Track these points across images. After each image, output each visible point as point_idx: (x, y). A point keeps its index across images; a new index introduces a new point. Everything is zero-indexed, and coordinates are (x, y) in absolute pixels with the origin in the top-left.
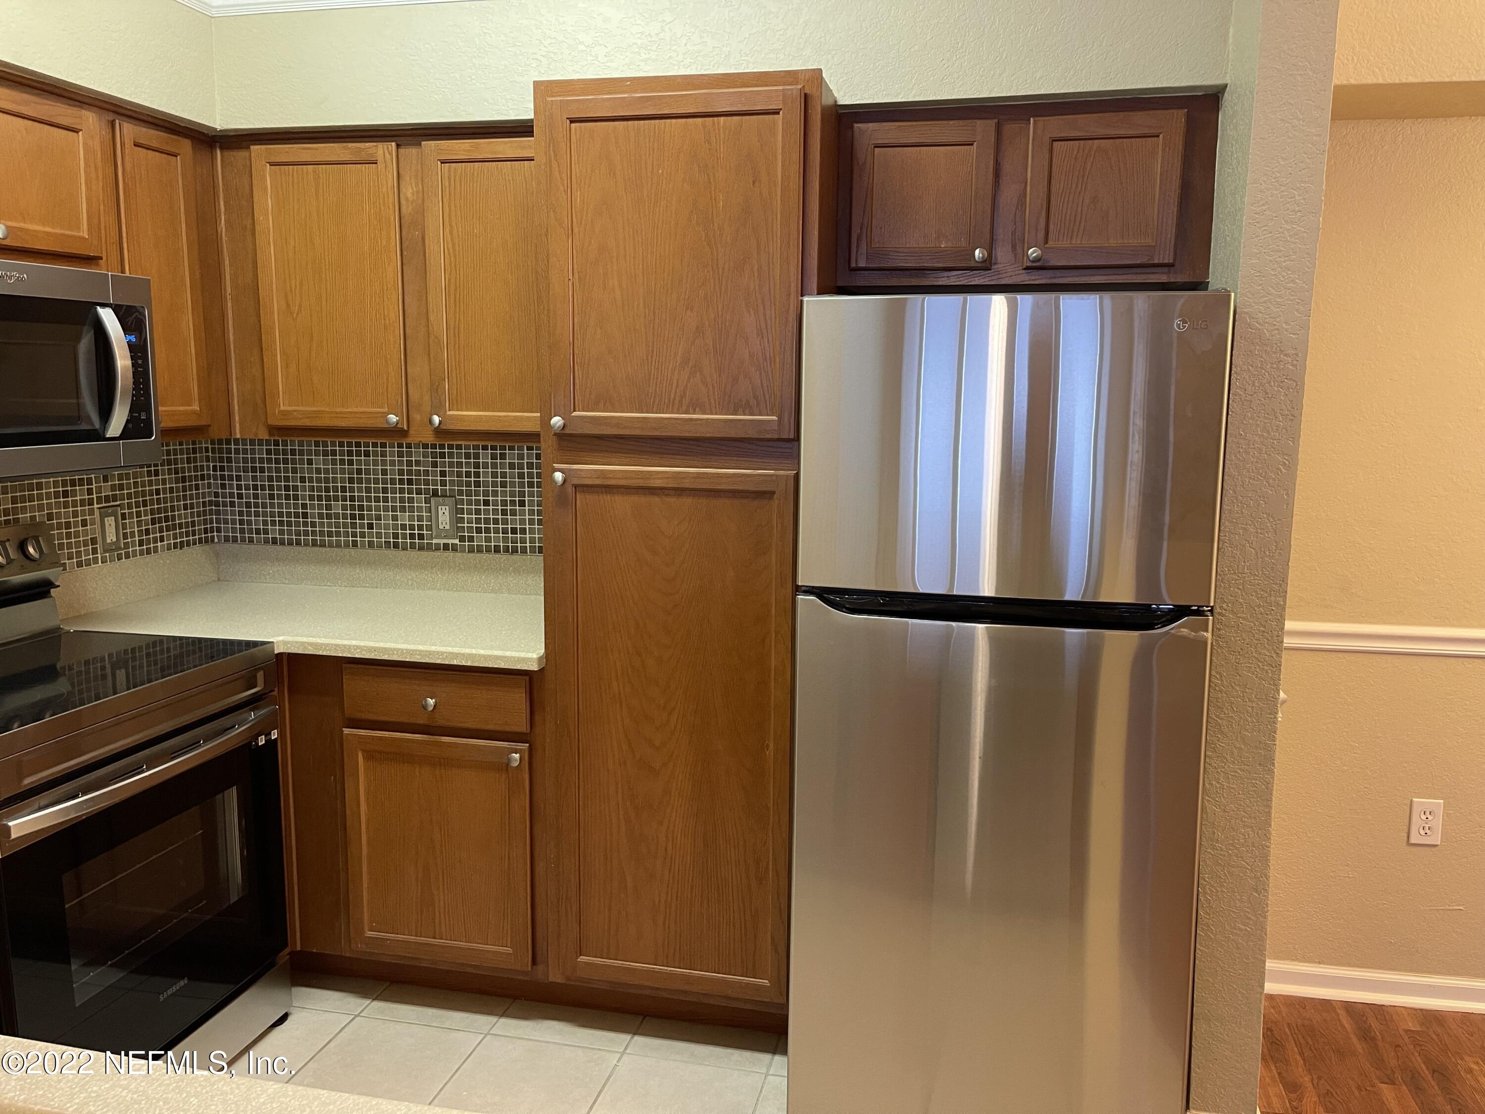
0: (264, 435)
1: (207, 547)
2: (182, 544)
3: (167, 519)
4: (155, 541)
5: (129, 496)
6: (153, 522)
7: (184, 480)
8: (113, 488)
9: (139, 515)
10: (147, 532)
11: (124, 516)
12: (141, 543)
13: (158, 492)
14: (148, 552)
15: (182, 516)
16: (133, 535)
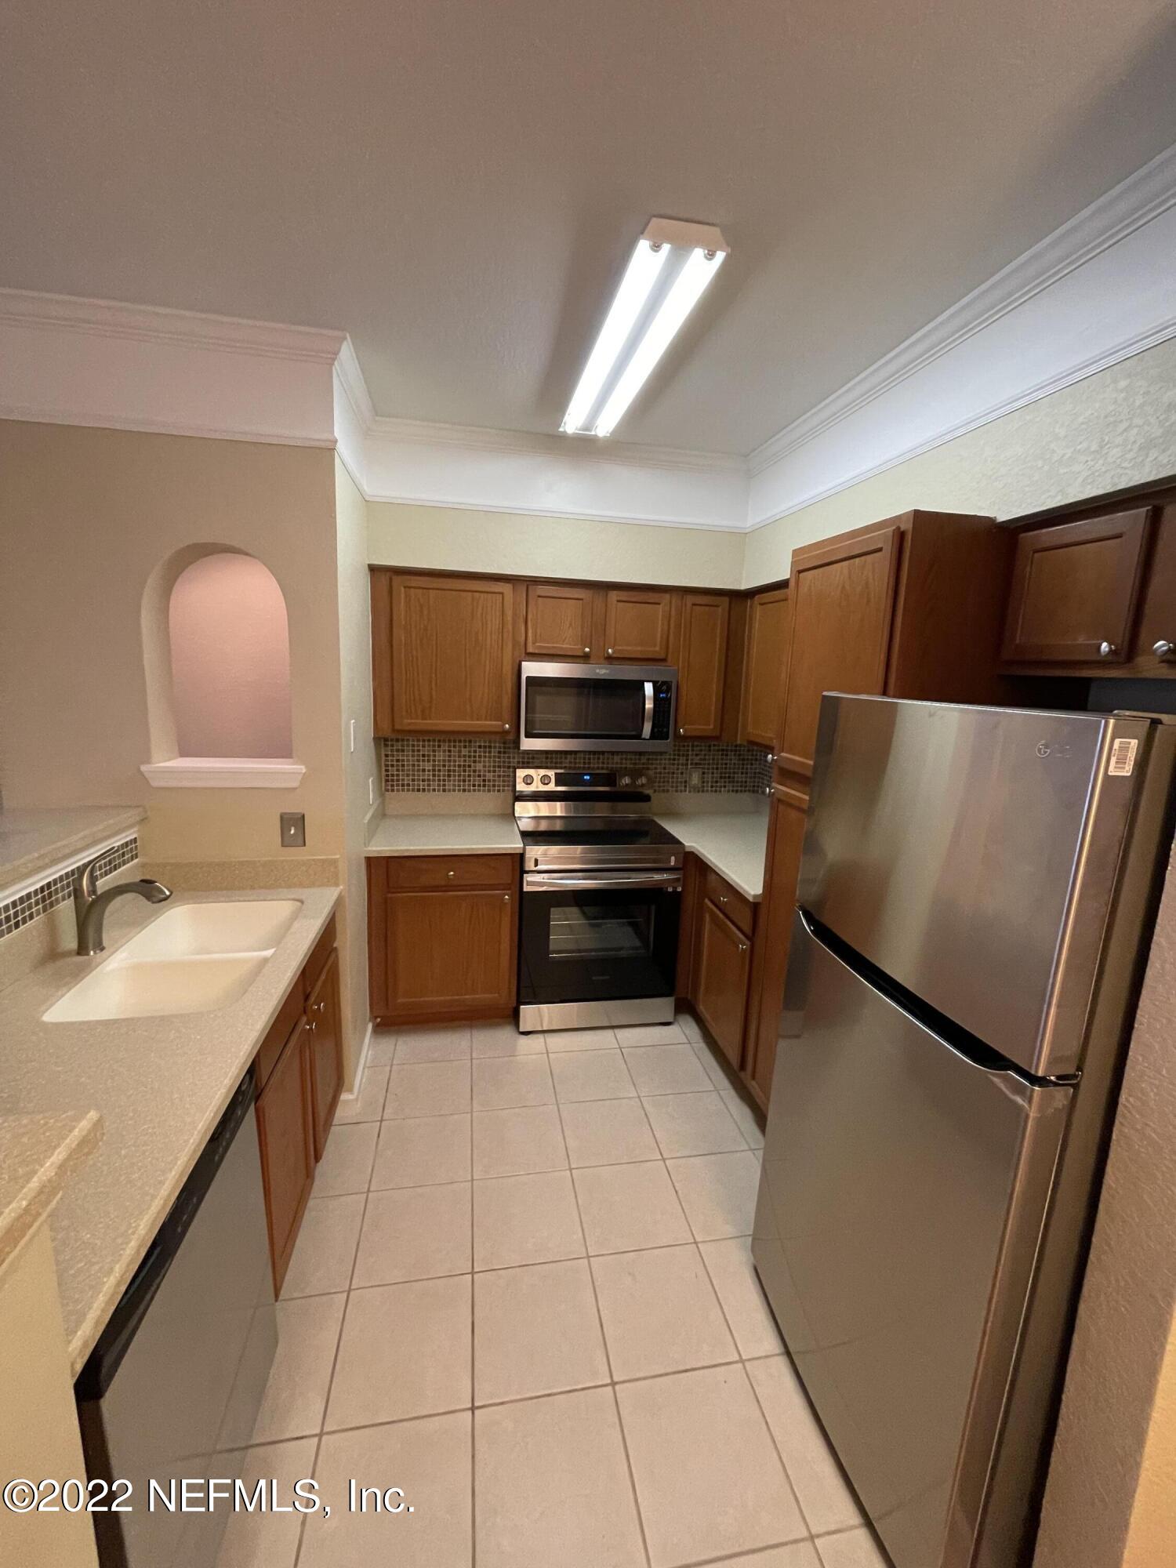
0: (745, 743)
1: (751, 794)
2: (737, 791)
3: (729, 777)
4: (721, 787)
5: (709, 764)
6: (721, 778)
7: (743, 760)
8: (701, 759)
9: (713, 773)
10: (717, 782)
11: (704, 773)
12: (712, 787)
13: (726, 764)
14: (716, 791)
15: (739, 777)
16: (708, 782)
